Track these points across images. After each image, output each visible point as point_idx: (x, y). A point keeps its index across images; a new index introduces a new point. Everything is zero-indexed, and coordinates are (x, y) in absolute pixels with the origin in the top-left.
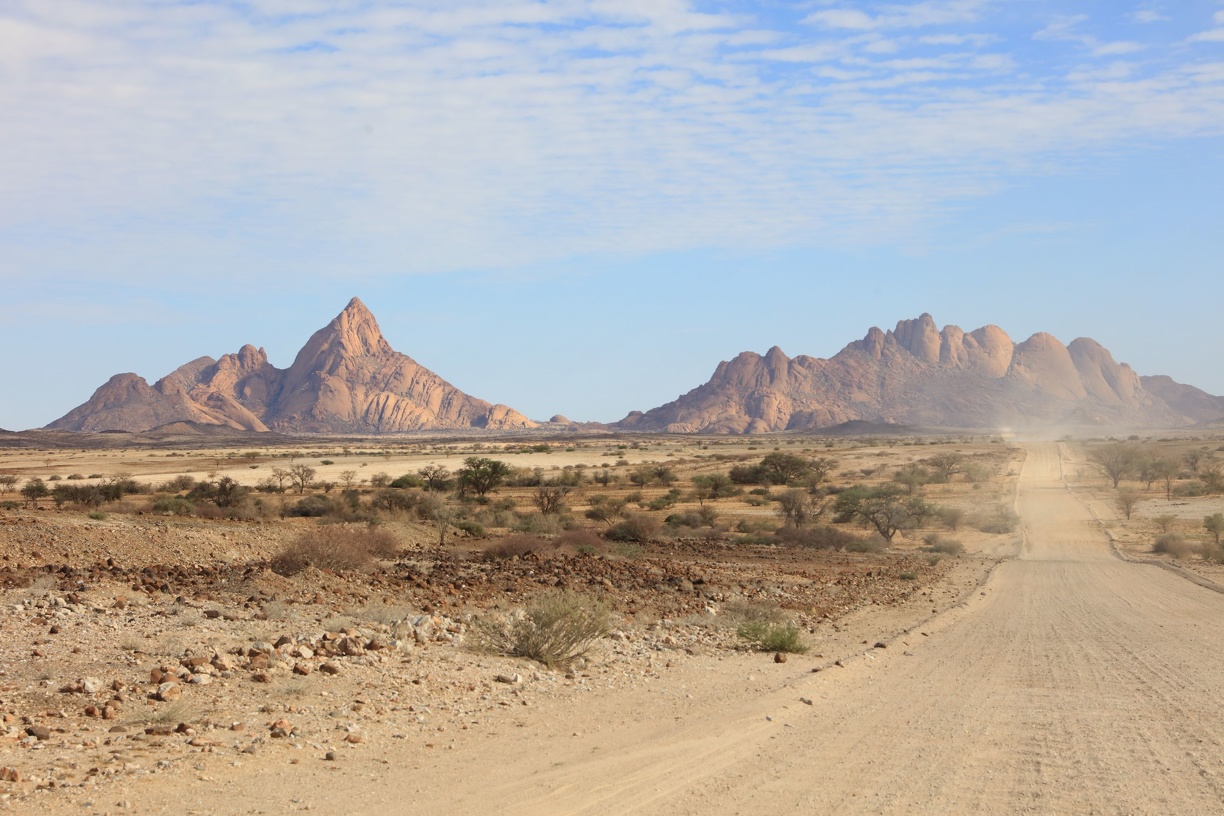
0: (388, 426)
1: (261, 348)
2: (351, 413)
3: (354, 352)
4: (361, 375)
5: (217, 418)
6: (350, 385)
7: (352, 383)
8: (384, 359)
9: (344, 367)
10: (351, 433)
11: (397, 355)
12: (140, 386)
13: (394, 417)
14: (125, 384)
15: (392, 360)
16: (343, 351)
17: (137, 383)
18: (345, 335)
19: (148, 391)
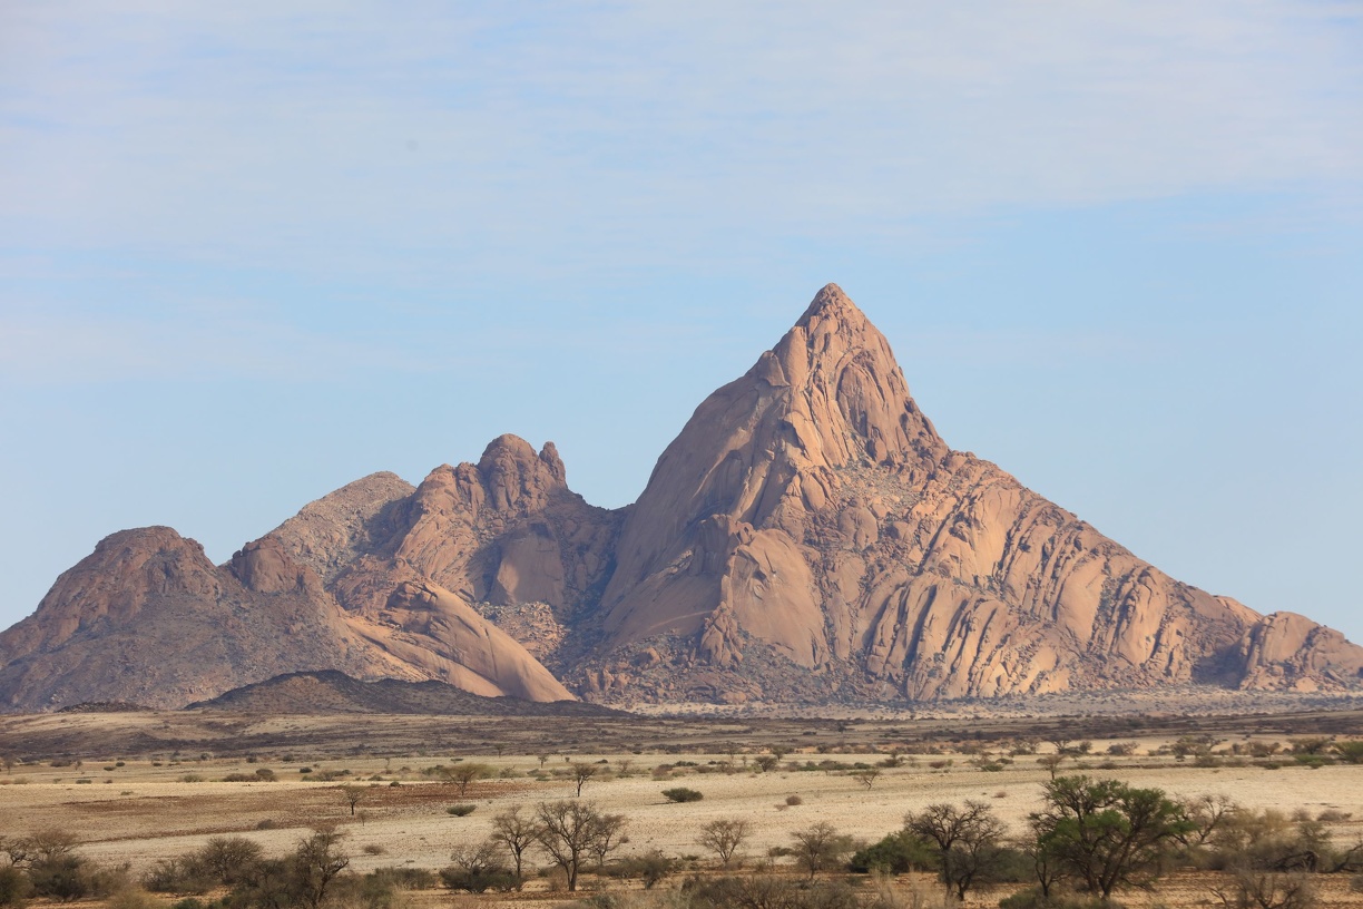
0: (935, 682)
1: (549, 446)
2: (822, 642)
3: (827, 453)
4: (851, 526)
5: (416, 662)
6: (816, 555)
7: (824, 547)
8: (921, 474)
9: (798, 502)
10: (823, 702)
11: (960, 462)
12: (186, 566)
13: (952, 652)
14: (140, 560)
15: (945, 477)
16: (793, 453)
17: (177, 556)
18: (801, 402)
19: (211, 580)
